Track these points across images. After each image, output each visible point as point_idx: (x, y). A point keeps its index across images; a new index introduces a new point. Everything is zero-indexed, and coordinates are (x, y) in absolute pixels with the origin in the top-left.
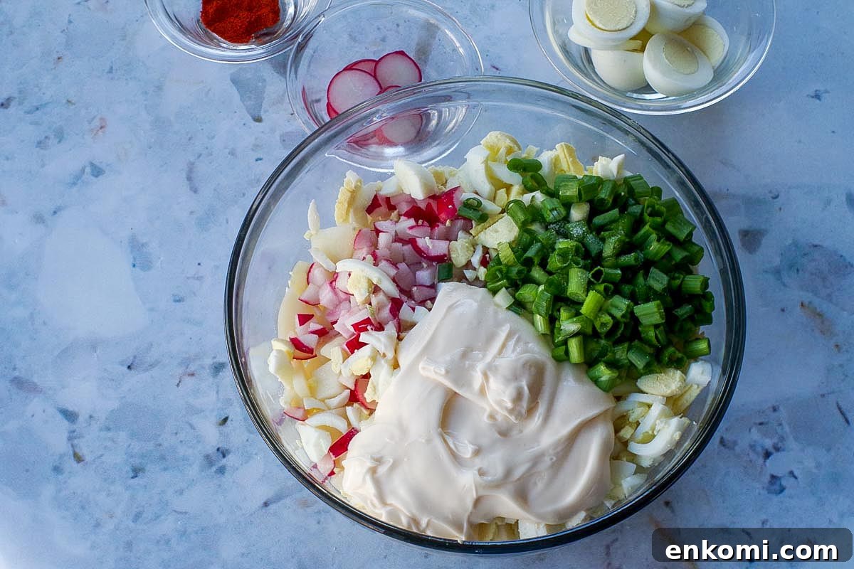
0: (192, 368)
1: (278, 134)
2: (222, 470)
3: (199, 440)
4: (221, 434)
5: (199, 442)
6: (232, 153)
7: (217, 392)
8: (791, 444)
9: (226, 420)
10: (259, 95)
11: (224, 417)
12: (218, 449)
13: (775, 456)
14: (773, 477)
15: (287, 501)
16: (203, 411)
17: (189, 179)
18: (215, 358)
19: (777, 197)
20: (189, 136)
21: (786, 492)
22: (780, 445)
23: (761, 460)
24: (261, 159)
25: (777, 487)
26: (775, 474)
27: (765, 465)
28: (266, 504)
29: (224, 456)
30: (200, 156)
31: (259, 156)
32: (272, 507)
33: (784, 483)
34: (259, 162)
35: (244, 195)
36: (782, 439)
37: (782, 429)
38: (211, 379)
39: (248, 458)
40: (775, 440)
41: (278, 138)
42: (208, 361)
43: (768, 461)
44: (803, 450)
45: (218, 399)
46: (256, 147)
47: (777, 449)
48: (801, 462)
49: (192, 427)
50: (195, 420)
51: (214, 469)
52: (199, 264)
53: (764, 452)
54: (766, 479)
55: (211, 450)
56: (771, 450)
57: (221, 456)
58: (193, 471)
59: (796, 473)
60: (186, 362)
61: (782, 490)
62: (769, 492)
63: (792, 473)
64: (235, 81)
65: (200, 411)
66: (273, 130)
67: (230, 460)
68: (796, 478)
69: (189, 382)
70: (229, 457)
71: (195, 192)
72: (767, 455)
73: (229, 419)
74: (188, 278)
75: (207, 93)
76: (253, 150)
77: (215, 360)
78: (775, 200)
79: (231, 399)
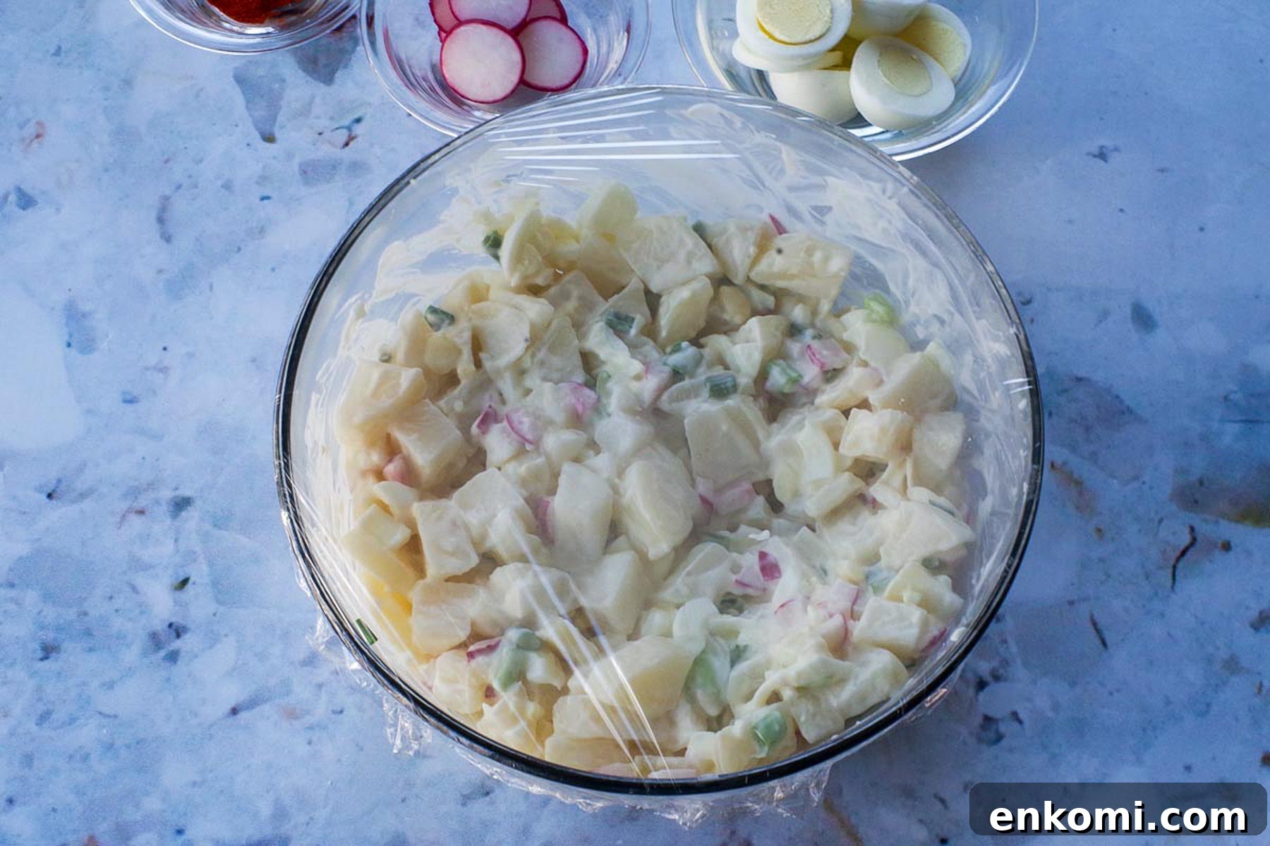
0: (142, 502)
1: (297, 161)
2: (173, 657)
3: (143, 609)
4: (175, 602)
5: (142, 613)
6: (227, 186)
7: (176, 541)
8: (1019, 671)
9: (185, 582)
10: (274, 103)
11: (181, 579)
12: (170, 625)
13: (993, 688)
14: (988, 719)
15: (266, 708)
16: (154, 567)
17: (161, 220)
18: (176, 489)
19: (1028, 302)
20: (166, 157)
21: (1004, 743)
22: (1001, 671)
23: (971, 692)
24: (268, 198)
25: (992, 735)
26: (990, 714)
27: (977, 701)
28: (234, 711)
29: (178, 636)
30: (179, 187)
31: (265, 194)
32: (244, 716)
33: (1003, 728)
34: (265, 201)
35: (239, 249)
36: (1005, 663)
37: (1007, 648)
38: (168, 521)
39: (213, 639)
40: (995, 664)
41: (296, 168)
42: (167, 494)
43: (982, 696)
44: (1034, 682)
45: (177, 551)
46: (263, 179)
47: (997, 678)
48: (1029, 700)
49: (134, 589)
50: (140, 580)
51: (162, 653)
52: (165, 349)
53: (978, 680)
54: (978, 720)
55: (159, 625)
56: (988, 678)
57: (174, 634)
58: (131, 655)
59: (1022, 716)
60: (134, 492)
61: (999, 738)
62: (980, 740)
63: (1015, 716)
64: (240, 80)
65: (144, 567)
66: (290, 156)
67: (186, 644)
68: (1020, 722)
69: (136, 522)
70: (187, 638)
71: (168, 239)
72: (981, 685)
73: (190, 582)
74: (147, 369)
75: (197, 96)
76: (257, 183)
77: (178, 493)
78: (1026, 307)
79: (195, 553)
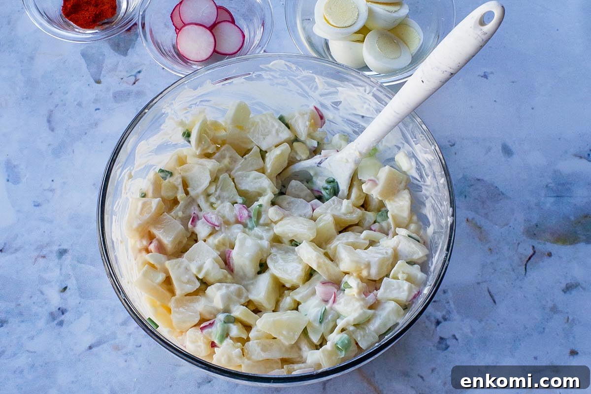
0: (44, 252)
1: (111, 91)
2: (61, 323)
3: (46, 302)
4: (62, 298)
5: (46, 303)
6: (79, 104)
7: (61, 269)
8: (456, 316)
9: (65, 288)
10: (100, 65)
11: (64, 287)
12: (59, 309)
13: (444, 324)
14: (441, 338)
15: (105, 346)
16: (50, 282)
17: (49, 121)
18: (60, 245)
19: (454, 145)
20: (50, 92)
21: (449, 349)
22: (447, 316)
23: (433, 326)
24: (98, 109)
25: (444, 346)
26: (442, 336)
27: (436, 330)
28: (90, 348)
29: (63, 314)
30: (57, 106)
31: (97, 107)
32: (94, 350)
33: (449, 343)
34: (97, 111)
35: (86, 133)
36: (449, 312)
37: (449, 306)
38: (57, 261)
39: (79, 314)
40: (444, 313)
41: (111, 95)
42: (56, 248)
43: (438, 328)
44: (462, 320)
45: (61, 274)
46: (96, 101)
47: (445, 319)
48: (461, 329)
49: (42, 293)
50: (45, 288)
51: (56, 322)
52: (53, 181)
53: (436, 321)
54: (437, 339)
55: (54, 309)
56: (441, 319)
57: (61, 313)
58: (41, 323)
59: (457, 337)
60: (40, 248)
61: (447, 347)
62: (438, 348)
63: (454, 337)
64: (84, 55)
65: (47, 282)
66: (108, 89)
67: (66, 317)
68: (457, 340)
69: (42, 261)
70: (66, 314)
71: (52, 130)
72: (438, 323)
73: (68, 288)
74: (45, 190)
75: (64, 62)
76: (93, 102)
77: (61, 247)
78: (453, 147)
79: (69, 275)
